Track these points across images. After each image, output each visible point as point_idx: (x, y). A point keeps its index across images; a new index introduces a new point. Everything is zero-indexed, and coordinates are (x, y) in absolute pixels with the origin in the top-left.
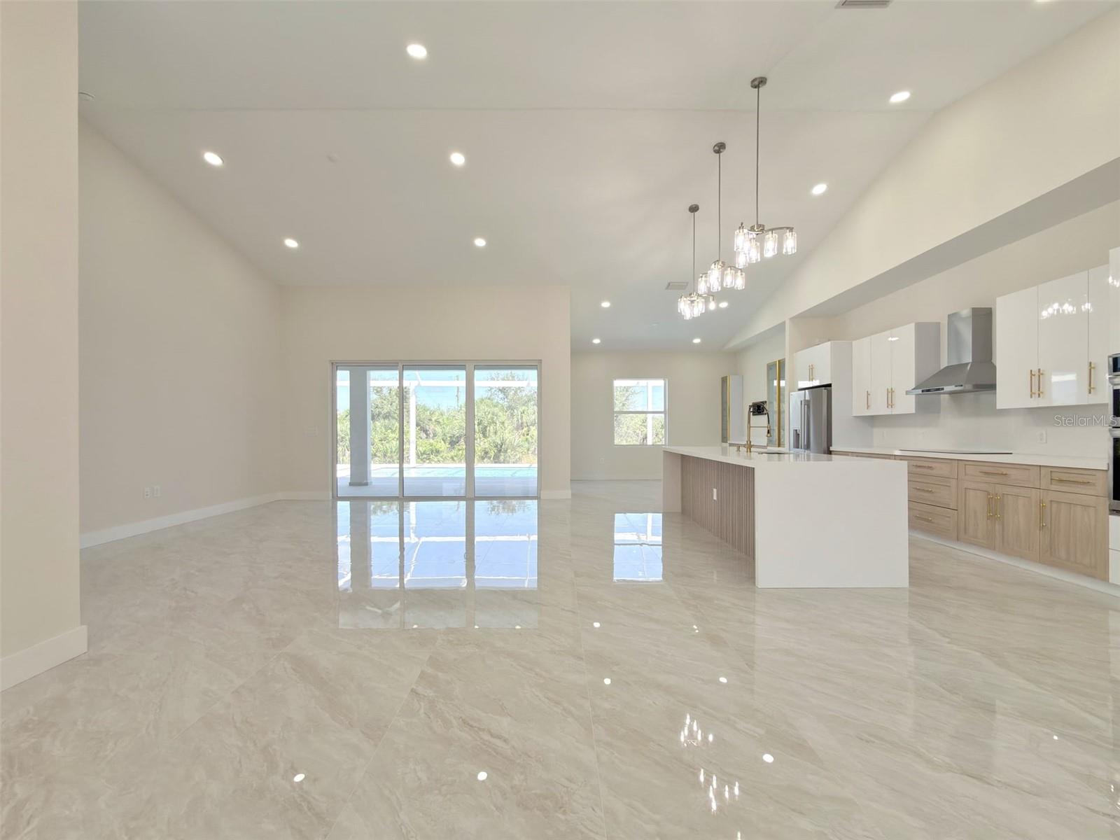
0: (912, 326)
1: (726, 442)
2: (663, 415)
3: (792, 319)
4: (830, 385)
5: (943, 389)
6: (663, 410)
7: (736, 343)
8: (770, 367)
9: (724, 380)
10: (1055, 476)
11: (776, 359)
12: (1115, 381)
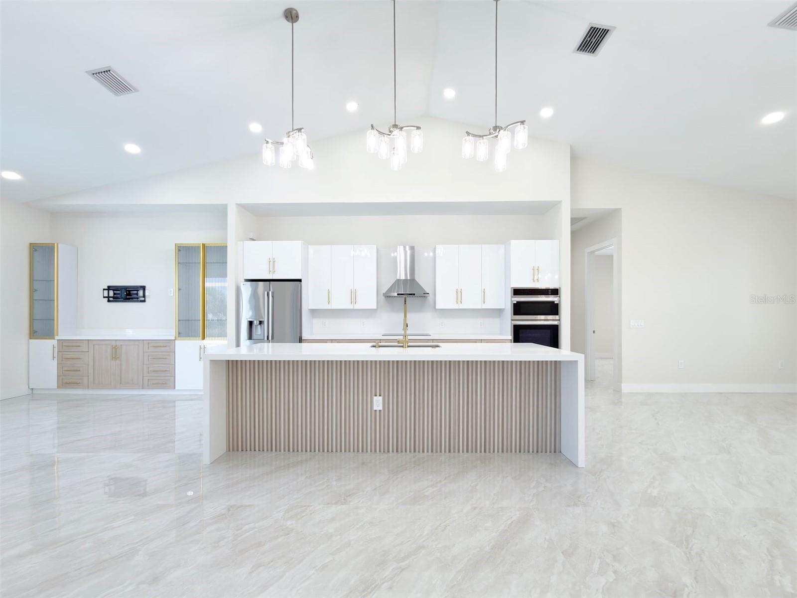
0: (374, 246)
4: (298, 281)
5: (414, 294)
8: (180, 248)
12: (513, 299)
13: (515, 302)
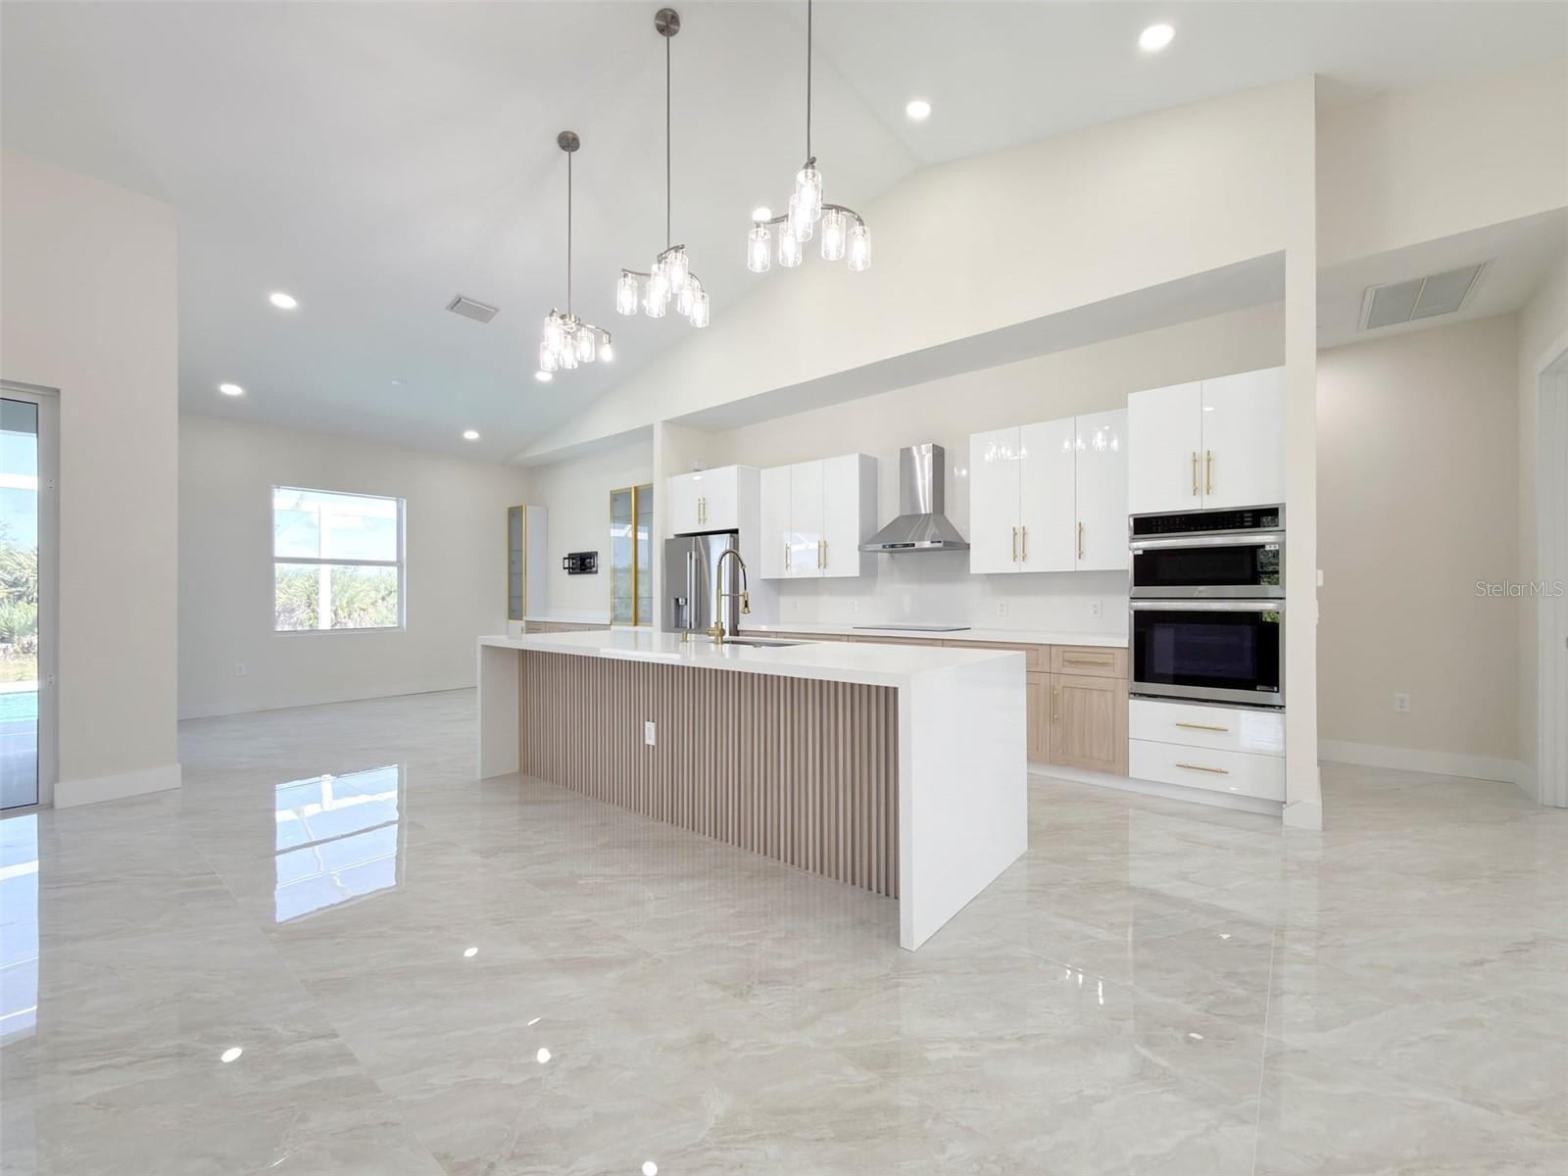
0: (857, 455)
1: (521, 619)
2: (394, 570)
3: (668, 423)
4: (735, 532)
5: (913, 545)
6: (393, 558)
7: (539, 451)
8: (616, 497)
9: (515, 514)
10: (1068, 656)
11: (629, 480)
12: (1135, 545)
13: (1141, 552)
